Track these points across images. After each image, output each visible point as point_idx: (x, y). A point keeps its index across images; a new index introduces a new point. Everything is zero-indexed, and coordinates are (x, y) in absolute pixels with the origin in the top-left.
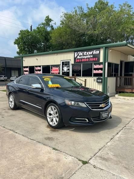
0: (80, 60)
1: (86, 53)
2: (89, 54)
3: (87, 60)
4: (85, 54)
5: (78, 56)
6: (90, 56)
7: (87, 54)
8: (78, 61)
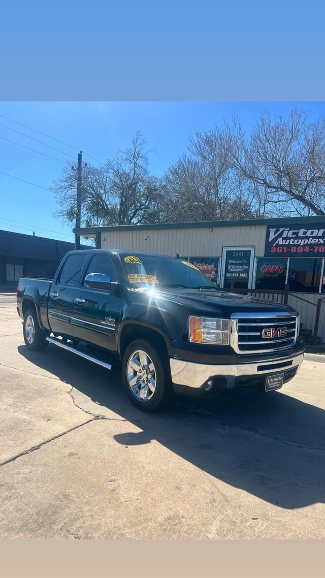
0: (285, 248)
1: (305, 233)
2: (314, 235)
3: (307, 249)
4: (300, 235)
5: (280, 239)
6: (317, 240)
7: (308, 234)
8: (279, 250)
